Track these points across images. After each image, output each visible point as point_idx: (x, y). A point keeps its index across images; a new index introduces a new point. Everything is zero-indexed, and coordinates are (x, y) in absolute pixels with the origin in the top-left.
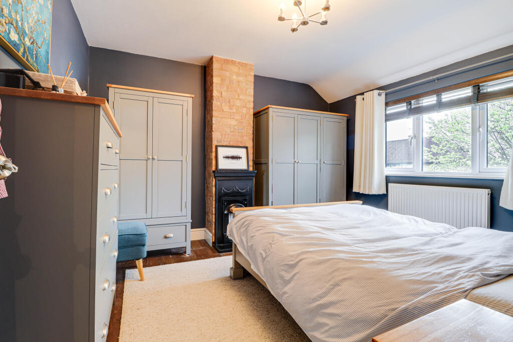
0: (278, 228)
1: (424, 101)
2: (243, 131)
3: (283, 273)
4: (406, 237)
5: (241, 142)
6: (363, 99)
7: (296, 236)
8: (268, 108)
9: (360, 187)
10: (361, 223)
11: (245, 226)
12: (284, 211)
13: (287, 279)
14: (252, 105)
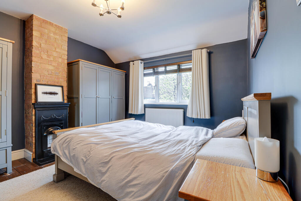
0: (94, 140)
1: (160, 69)
2: (59, 75)
3: (100, 168)
4: (160, 134)
5: (57, 82)
6: (134, 64)
7: (106, 143)
8: (79, 61)
9: (132, 110)
10: (139, 130)
11: (67, 142)
12: (94, 128)
13: (104, 171)
14: (66, 57)
